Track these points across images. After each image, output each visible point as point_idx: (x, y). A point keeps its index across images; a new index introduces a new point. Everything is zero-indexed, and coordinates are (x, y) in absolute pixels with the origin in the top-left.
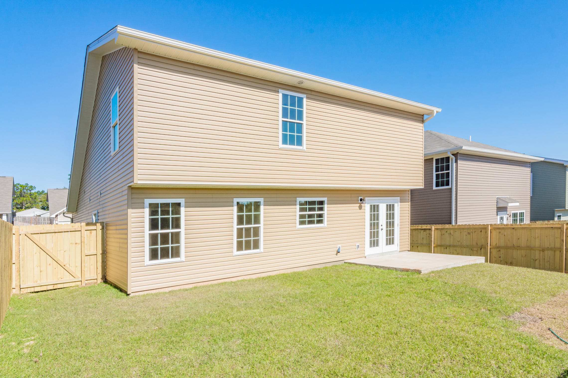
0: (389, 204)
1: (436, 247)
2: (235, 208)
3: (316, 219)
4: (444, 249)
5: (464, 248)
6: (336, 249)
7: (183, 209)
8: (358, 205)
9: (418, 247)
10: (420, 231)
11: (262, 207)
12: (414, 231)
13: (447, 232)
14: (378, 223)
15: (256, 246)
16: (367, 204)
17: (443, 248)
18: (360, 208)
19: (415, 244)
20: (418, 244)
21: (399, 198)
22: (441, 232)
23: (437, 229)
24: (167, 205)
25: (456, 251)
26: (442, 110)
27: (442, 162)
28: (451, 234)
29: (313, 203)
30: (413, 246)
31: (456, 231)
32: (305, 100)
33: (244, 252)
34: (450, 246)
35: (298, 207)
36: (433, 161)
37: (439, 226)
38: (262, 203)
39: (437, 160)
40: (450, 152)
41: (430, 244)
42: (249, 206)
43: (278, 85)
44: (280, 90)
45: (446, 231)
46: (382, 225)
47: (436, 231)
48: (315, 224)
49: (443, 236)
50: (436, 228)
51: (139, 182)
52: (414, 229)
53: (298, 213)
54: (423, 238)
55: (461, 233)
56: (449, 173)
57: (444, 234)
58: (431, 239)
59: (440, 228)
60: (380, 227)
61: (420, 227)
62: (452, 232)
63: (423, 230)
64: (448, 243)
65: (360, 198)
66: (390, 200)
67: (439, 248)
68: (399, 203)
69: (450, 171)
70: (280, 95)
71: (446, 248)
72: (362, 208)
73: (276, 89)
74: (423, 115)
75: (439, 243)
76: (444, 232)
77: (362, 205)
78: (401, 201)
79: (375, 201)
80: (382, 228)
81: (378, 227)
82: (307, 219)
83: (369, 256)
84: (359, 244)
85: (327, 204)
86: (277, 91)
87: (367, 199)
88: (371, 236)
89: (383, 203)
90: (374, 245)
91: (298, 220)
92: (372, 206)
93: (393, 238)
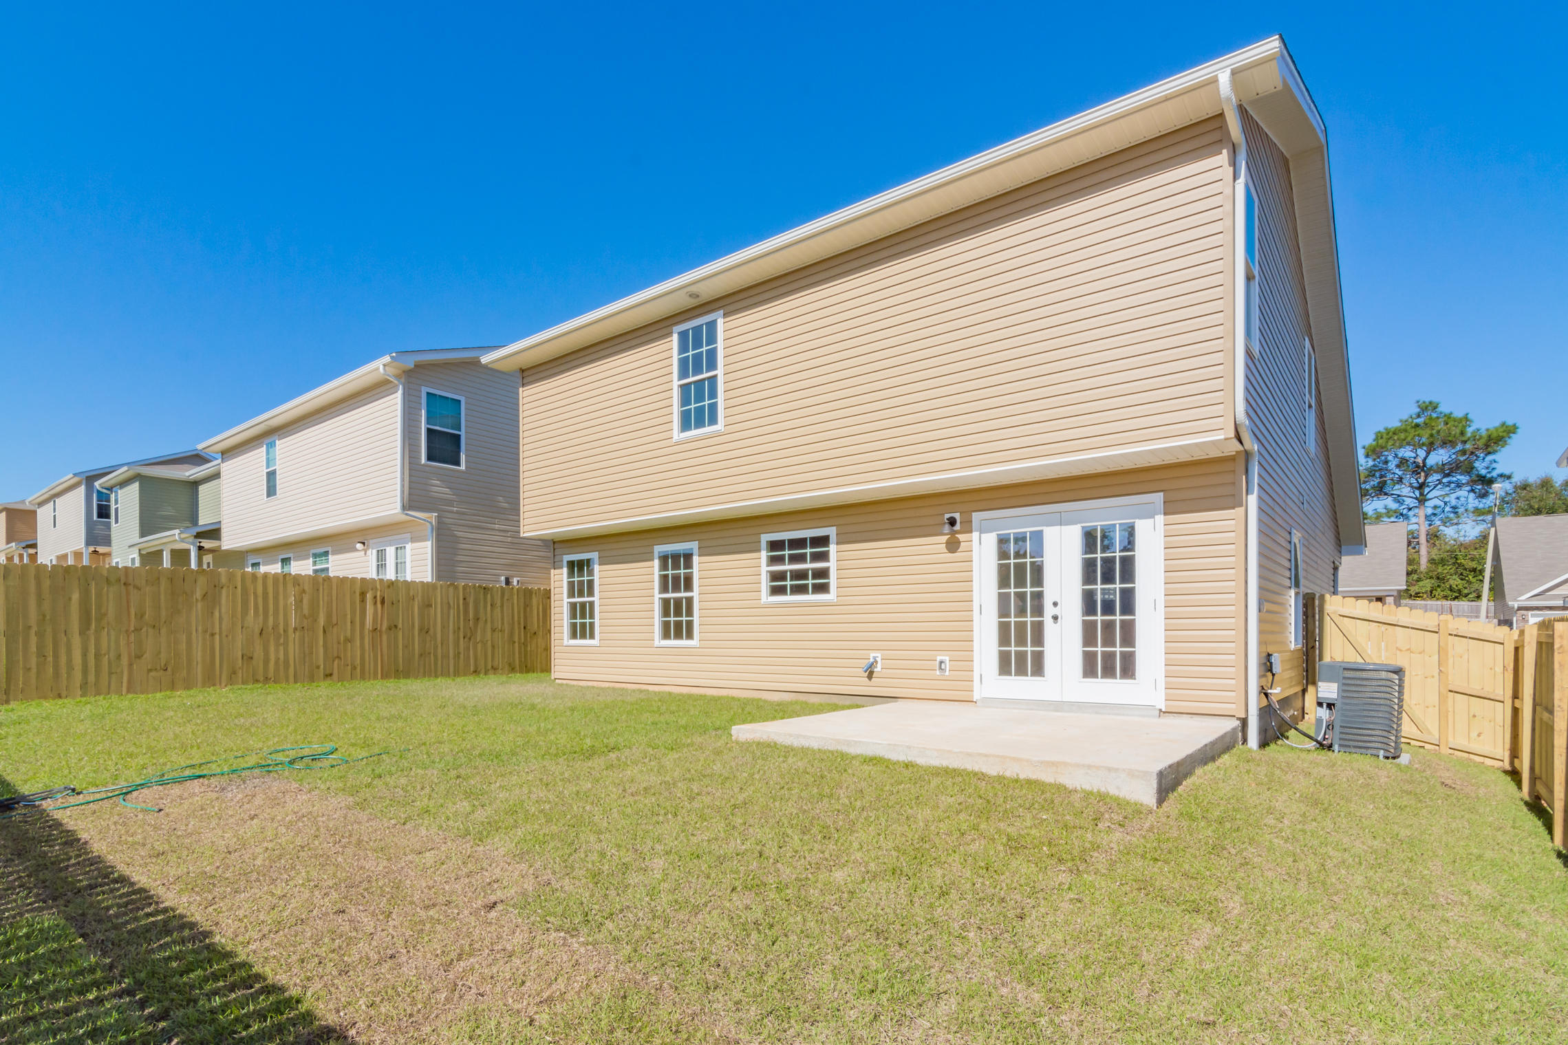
0: (1098, 524)
2: (655, 563)
3: (810, 582)
7: (596, 568)
8: (945, 538)
11: (696, 559)
14: (1038, 596)
15: (689, 632)
16: (983, 532)
18: (953, 546)
21: (1159, 498)
24: (584, 561)
29: (799, 543)
32: (720, 322)
33: (672, 642)
35: (764, 555)
38: (696, 551)
42: (674, 558)
43: (672, 321)
44: (673, 329)
46: (1055, 604)
48: (809, 594)
53: (765, 569)
60: (1049, 611)
68: (1160, 518)
70: (675, 338)
72: (959, 548)
73: (665, 331)
77: (961, 537)
78: (1170, 508)
79: (1017, 521)
80: (1055, 611)
81: (1039, 610)
82: (788, 583)
83: (989, 702)
84: (947, 659)
85: (838, 543)
86: (670, 334)
87: (976, 517)
88: (1004, 639)
89: (1067, 524)
90: (1021, 671)
91: (765, 584)
92: (1010, 539)
93: (1132, 655)
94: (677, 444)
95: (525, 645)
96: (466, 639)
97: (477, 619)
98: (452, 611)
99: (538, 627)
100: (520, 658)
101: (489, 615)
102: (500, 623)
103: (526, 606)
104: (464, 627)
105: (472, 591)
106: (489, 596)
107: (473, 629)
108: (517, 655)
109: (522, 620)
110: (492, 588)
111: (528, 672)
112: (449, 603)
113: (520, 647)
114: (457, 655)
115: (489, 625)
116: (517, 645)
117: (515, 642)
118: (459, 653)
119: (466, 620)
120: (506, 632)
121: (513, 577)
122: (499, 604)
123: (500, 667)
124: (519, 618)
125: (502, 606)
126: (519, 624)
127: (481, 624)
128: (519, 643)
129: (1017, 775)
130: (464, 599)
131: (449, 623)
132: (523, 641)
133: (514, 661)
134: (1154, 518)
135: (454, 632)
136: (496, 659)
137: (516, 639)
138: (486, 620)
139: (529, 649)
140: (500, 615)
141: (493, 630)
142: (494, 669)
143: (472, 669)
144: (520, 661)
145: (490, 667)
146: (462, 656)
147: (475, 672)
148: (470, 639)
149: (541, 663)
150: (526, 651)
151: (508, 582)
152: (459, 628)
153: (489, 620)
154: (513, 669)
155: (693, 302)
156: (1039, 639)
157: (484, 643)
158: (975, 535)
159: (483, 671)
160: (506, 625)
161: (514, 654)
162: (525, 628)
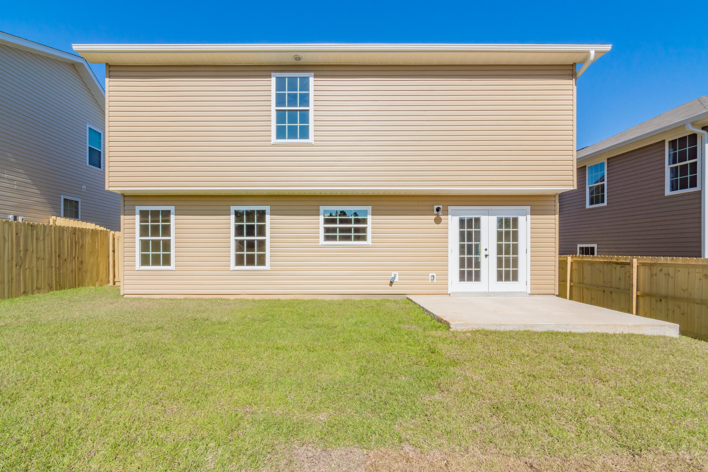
0: (504, 217)
1: (642, 296)
2: (233, 217)
3: (353, 234)
4: (657, 301)
5: (696, 305)
6: (390, 277)
7: (173, 217)
8: (434, 217)
9: (611, 292)
10: (614, 265)
11: (268, 216)
12: (605, 265)
13: (661, 270)
14: (477, 246)
15: (262, 261)
16: (453, 215)
17: (654, 300)
18: (438, 221)
19: (606, 287)
20: (611, 287)
21: (528, 208)
22: (651, 270)
23: (643, 264)
24: (158, 212)
25: (680, 308)
26: (612, 47)
27: (682, 145)
28: (669, 275)
30: (604, 291)
31: (680, 269)
32: (312, 80)
33: (245, 267)
34: (666, 297)
35: (322, 217)
36: (664, 146)
37: (648, 260)
38: (268, 211)
39: (673, 143)
40: (690, 123)
41: (629, 290)
42: (250, 214)
43: (267, 69)
44: (272, 74)
45: (661, 268)
46: (486, 250)
47: (642, 269)
48: (352, 241)
49: (654, 277)
50: (641, 263)
51: (110, 189)
52: (605, 262)
53: (322, 226)
54: (620, 279)
55: (689, 274)
56: (695, 163)
57: (656, 275)
58: (631, 282)
59: (649, 262)
60: (483, 253)
61: (615, 259)
62: (671, 271)
63: (619, 265)
64: (663, 292)
65: (436, 207)
66: (508, 212)
67: (647, 298)
68: (529, 217)
69: (698, 160)
70: (273, 80)
71: (661, 300)
72: (441, 222)
73: (268, 73)
74: (574, 65)
75: (647, 290)
76: (656, 270)
77: (442, 217)
78: (533, 213)
79: (469, 212)
80: (487, 253)
81: (477, 252)
82: (338, 234)
83: (457, 294)
84: (435, 274)
85: (372, 215)
86: (270, 76)
87: (450, 208)
88: (462, 265)
89: (490, 216)
90: (470, 279)
91: (322, 234)
92: (465, 220)
93: (517, 271)
94: (274, 145)
95: (59, 268)
96: (18, 267)
97: (26, 250)
98: (7, 244)
99: (68, 255)
100: (56, 279)
101: (35, 247)
102: (42, 253)
103: (60, 239)
104: (16, 257)
105: (23, 228)
106: (35, 232)
107: (23, 258)
108: (54, 277)
109: (57, 250)
110: (37, 225)
111: (61, 289)
112: (4, 238)
113: (56, 271)
114: (11, 281)
115: (35, 255)
116: (54, 269)
117: (52, 267)
118: (12, 279)
119: (18, 251)
120: (47, 260)
121: (19, 216)
122: (42, 238)
123: (42, 288)
124: (55, 249)
125: (44, 239)
126: (56, 253)
127: (29, 253)
128: (55, 267)
129: (622, 332)
130: (17, 234)
131: (4, 255)
132: (57, 266)
133: (52, 281)
134: (526, 216)
135: (9, 261)
136: (40, 281)
137: (53, 265)
138: (33, 250)
139: (61, 272)
140: (42, 246)
141: (38, 259)
142: (38, 289)
143: (22, 290)
144: (56, 281)
145: (35, 287)
146: (14, 280)
147: (24, 292)
148: (20, 266)
149: (69, 282)
150: (60, 274)
151: (15, 218)
152: (12, 258)
153: (35, 251)
154: (51, 288)
155: (294, 62)
156: (478, 265)
157: (31, 269)
158: (450, 217)
159: (30, 291)
160: (47, 254)
161: (52, 276)
162: (59, 256)
